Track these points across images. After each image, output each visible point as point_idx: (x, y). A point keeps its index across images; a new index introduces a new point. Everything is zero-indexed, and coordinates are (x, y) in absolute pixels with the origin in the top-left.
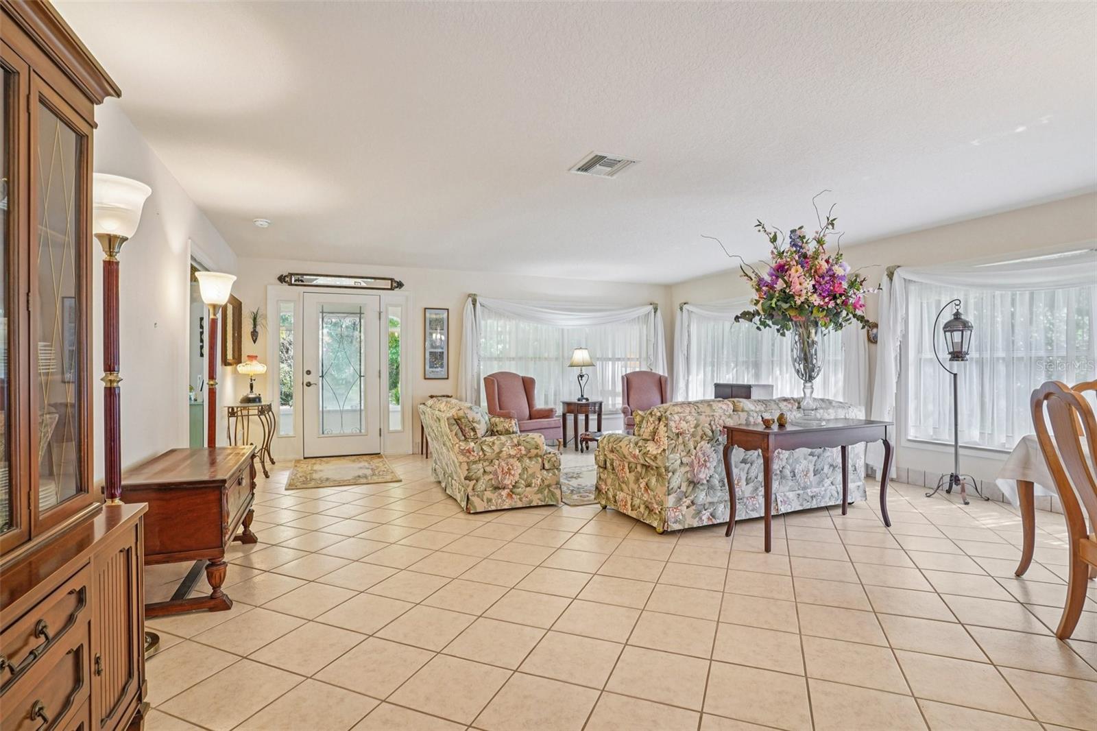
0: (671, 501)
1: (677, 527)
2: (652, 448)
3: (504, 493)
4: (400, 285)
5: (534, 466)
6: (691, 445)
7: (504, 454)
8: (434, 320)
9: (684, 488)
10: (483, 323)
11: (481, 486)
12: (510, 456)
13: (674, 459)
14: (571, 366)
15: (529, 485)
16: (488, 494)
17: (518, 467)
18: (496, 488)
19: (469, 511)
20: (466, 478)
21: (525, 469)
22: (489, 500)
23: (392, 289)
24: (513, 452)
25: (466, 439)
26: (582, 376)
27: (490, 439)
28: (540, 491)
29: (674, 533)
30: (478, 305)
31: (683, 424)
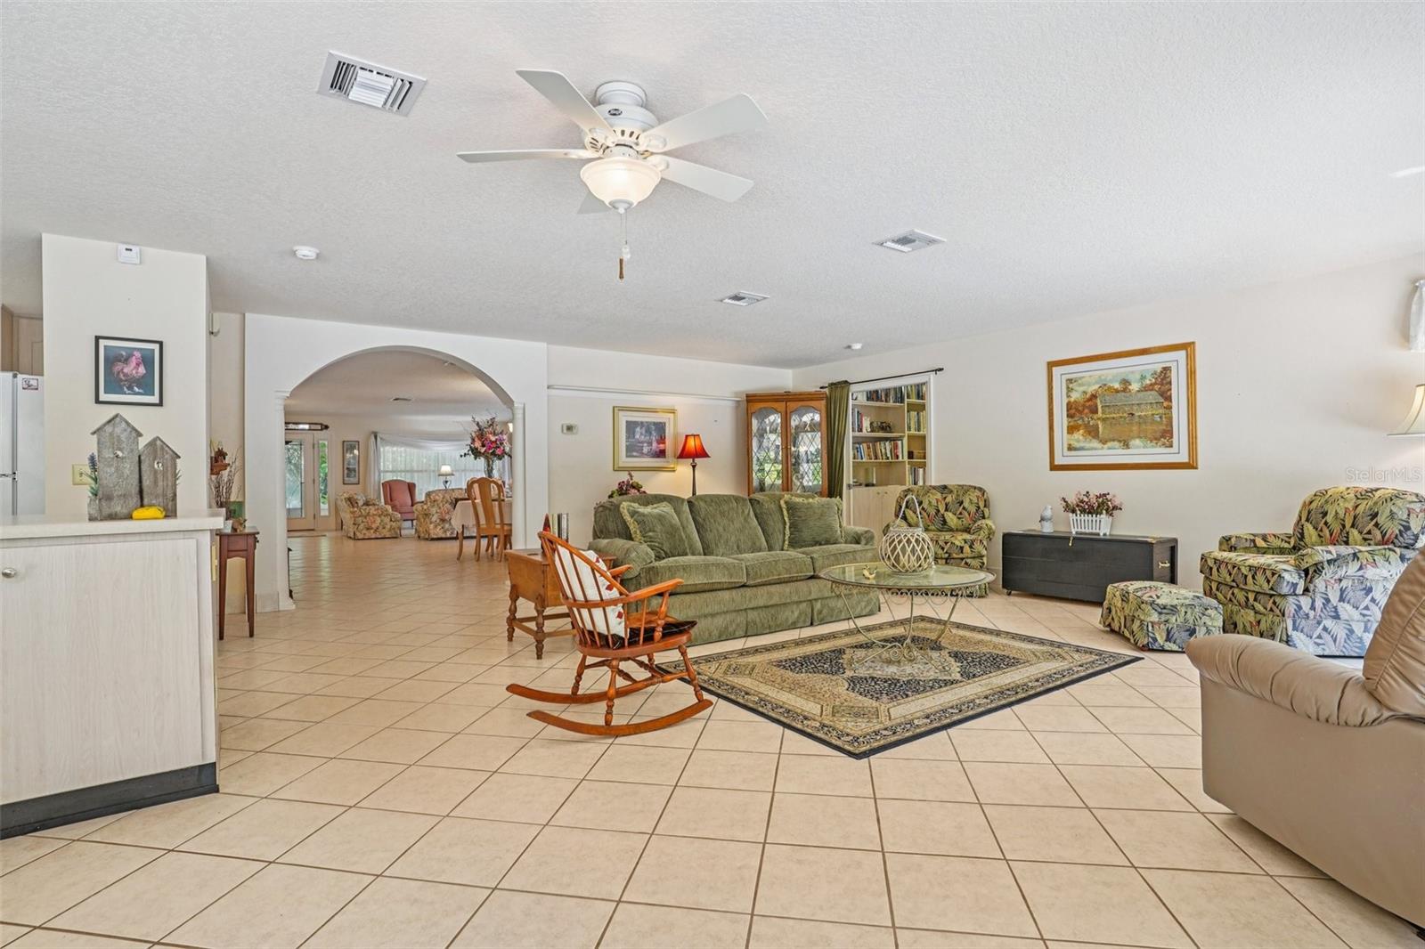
0: (432, 526)
1: (435, 537)
2: (425, 507)
3: (372, 531)
4: (327, 427)
5: (387, 520)
6: (441, 505)
7: (371, 514)
8: (349, 446)
9: (438, 521)
10: (382, 449)
11: (361, 527)
12: (374, 515)
13: (434, 510)
14: (439, 475)
15: (384, 528)
16: (364, 531)
17: (378, 520)
18: (368, 529)
19: (354, 539)
20: (354, 524)
21: (382, 521)
22: (365, 534)
23: (322, 430)
24: (375, 513)
25: (353, 507)
26: (447, 482)
27: (364, 507)
28: (390, 530)
29: (433, 539)
30: (378, 439)
31: (437, 497)
